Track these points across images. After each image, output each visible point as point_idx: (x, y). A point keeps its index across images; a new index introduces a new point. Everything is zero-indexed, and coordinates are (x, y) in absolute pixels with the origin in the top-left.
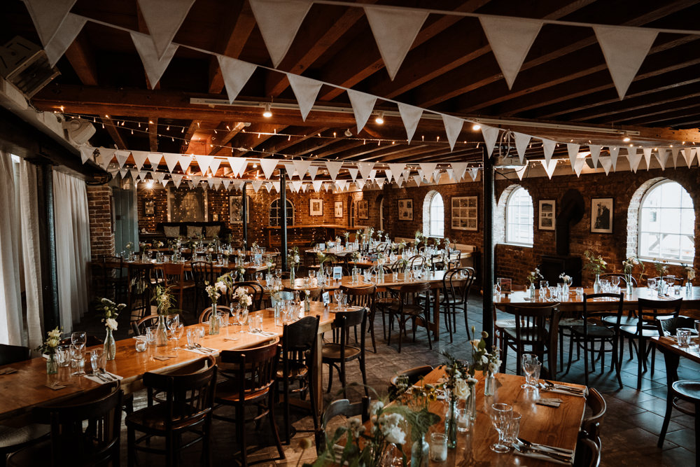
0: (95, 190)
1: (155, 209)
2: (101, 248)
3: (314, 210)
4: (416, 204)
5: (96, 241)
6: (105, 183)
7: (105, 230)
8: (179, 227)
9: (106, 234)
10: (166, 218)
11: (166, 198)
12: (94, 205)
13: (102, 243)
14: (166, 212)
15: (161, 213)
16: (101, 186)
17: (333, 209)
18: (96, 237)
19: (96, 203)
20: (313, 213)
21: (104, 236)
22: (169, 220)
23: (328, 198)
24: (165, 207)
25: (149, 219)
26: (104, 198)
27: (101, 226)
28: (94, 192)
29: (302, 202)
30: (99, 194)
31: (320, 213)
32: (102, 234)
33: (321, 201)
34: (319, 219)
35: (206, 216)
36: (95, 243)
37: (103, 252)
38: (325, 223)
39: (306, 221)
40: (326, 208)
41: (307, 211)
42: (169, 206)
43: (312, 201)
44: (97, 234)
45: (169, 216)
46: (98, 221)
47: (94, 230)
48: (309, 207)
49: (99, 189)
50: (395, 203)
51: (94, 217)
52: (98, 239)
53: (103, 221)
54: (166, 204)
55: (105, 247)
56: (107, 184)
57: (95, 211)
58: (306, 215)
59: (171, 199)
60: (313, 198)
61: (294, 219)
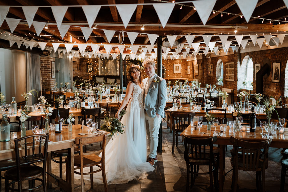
0: (44, 58)
1: (93, 68)
2: (46, 85)
3: (176, 70)
4: (214, 67)
5: (44, 82)
6: (48, 55)
7: (48, 77)
8: (103, 78)
9: (48, 79)
10: (98, 73)
11: (98, 63)
12: (43, 65)
13: (47, 83)
14: (98, 70)
15: (96, 71)
16: (46, 57)
17: (187, 70)
18: (44, 80)
19: (44, 65)
20: (175, 72)
21: (47, 80)
22: (100, 74)
23: (184, 64)
24: (97, 68)
25: (90, 73)
26: (48, 62)
27: (46, 75)
28: (43, 59)
29: (169, 66)
30: (45, 60)
31: (179, 72)
32: (47, 79)
33: (180, 65)
34: (179, 75)
35: (118, 72)
36: (44, 83)
37: (47, 87)
38: (182, 77)
39: (172, 76)
40: (183, 69)
41: (172, 71)
42: (99, 67)
43: (175, 65)
44: (45, 79)
45: (99, 72)
46: (45, 73)
47: (43, 77)
48: (173, 68)
49: (45, 58)
50: (207, 66)
51: (43, 71)
52: (45, 81)
53: (47, 73)
54: (98, 66)
55: (48, 85)
56: (49, 56)
57: (44, 68)
58: (172, 73)
59: (101, 64)
60: (175, 64)
61: (165, 75)
